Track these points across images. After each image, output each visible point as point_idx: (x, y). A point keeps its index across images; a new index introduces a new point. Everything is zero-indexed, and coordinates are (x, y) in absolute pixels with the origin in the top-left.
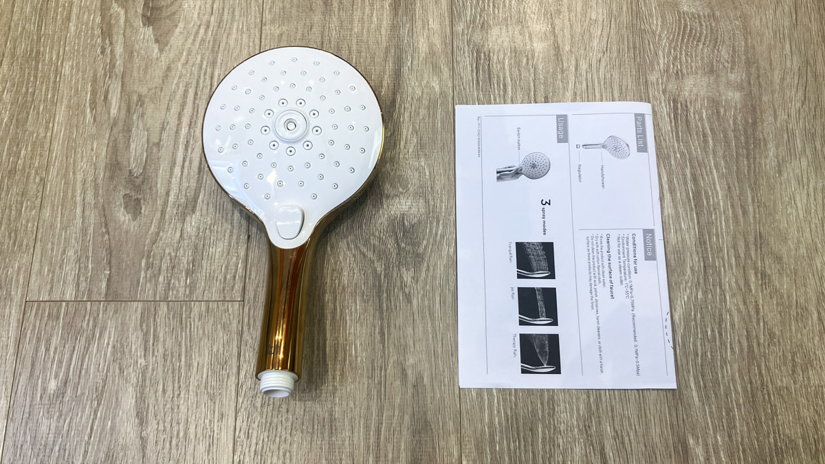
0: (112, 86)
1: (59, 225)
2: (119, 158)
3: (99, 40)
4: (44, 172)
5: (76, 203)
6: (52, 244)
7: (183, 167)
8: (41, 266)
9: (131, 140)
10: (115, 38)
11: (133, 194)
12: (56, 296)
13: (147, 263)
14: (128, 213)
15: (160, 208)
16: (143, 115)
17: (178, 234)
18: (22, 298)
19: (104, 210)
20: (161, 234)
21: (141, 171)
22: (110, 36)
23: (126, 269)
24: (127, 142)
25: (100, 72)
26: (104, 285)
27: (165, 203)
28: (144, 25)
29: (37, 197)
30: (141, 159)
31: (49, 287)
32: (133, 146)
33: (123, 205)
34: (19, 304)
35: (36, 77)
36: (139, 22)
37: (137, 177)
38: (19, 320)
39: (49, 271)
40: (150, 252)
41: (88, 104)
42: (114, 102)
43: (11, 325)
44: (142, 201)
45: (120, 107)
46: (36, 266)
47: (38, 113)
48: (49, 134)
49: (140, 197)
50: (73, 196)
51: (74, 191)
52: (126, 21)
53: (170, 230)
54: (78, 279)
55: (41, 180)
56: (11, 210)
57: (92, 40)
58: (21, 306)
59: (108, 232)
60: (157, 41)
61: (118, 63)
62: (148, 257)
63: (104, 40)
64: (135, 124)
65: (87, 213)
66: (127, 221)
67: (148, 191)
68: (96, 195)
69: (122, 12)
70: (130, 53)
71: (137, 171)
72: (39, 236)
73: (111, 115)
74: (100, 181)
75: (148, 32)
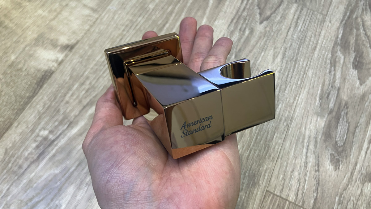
0: (332, 92)
1: (292, 154)
2: (331, 132)
3: (329, 66)
4: (289, 122)
5: (303, 147)
6: (287, 163)
7: (366, 152)
8: (279, 173)
9: (339, 125)
10: (337, 68)
11: (336, 155)
12: (284, 196)
13: (339, 200)
14: (332, 165)
15: (350, 170)
16: (347, 114)
17: (359, 191)
18: (265, 187)
19: (318, 157)
20: (349, 186)
21: (342, 144)
22: (335, 66)
23: (326, 198)
24: (336, 125)
25: (327, 82)
26: (312, 201)
27: (354, 169)
28: (353, 68)
29: (283, 133)
30: (343, 138)
31: (281, 188)
32: (339, 128)
33: (329, 160)
34: (263, 189)
35: (294, 70)
36: (350, 66)
37: (340, 147)
38: (261, 200)
39: (283, 178)
40: (342, 194)
41: (318, 96)
42: (332, 100)
43: (256, 201)
44: (341, 162)
45: (335, 104)
46: (276, 173)
47: (292, 89)
48: (295, 102)
49: (340, 159)
50: (303, 142)
51: (304, 139)
52: (344, 62)
53: (355, 186)
54: (298, 190)
55: (287, 125)
56: (268, 134)
57: (325, 64)
58: (263, 192)
59: (319, 171)
60: (359, 79)
61: (337, 81)
62: (340, 197)
63: (331, 67)
64: (342, 117)
65: (309, 154)
66: (331, 169)
67: (345, 157)
68: (315, 146)
69: (342, 57)
70: (344, 79)
71: (340, 144)
72: (281, 156)
73: (330, 107)
74: (318, 140)
75: (355, 72)
